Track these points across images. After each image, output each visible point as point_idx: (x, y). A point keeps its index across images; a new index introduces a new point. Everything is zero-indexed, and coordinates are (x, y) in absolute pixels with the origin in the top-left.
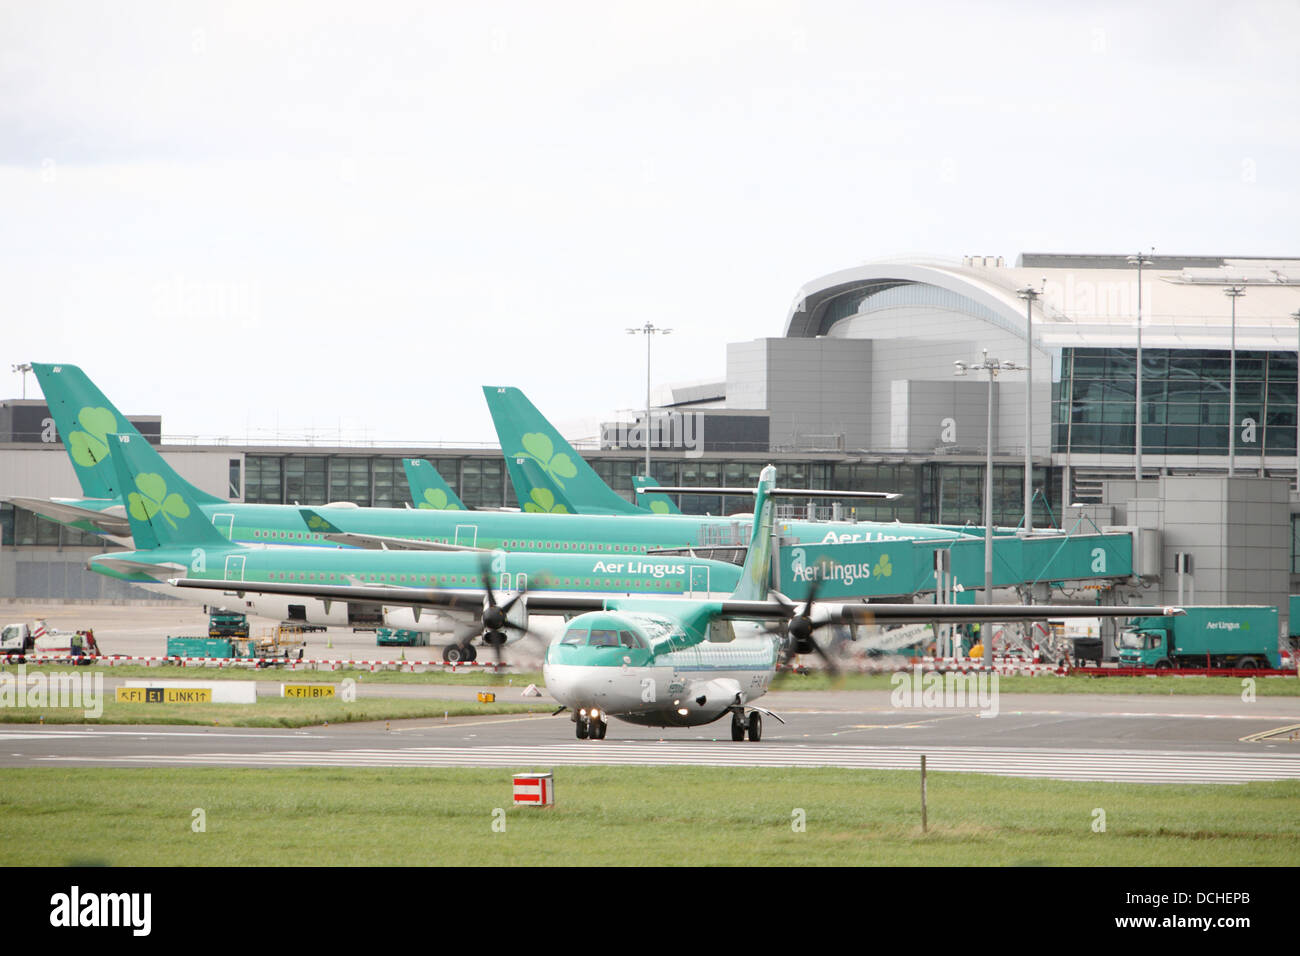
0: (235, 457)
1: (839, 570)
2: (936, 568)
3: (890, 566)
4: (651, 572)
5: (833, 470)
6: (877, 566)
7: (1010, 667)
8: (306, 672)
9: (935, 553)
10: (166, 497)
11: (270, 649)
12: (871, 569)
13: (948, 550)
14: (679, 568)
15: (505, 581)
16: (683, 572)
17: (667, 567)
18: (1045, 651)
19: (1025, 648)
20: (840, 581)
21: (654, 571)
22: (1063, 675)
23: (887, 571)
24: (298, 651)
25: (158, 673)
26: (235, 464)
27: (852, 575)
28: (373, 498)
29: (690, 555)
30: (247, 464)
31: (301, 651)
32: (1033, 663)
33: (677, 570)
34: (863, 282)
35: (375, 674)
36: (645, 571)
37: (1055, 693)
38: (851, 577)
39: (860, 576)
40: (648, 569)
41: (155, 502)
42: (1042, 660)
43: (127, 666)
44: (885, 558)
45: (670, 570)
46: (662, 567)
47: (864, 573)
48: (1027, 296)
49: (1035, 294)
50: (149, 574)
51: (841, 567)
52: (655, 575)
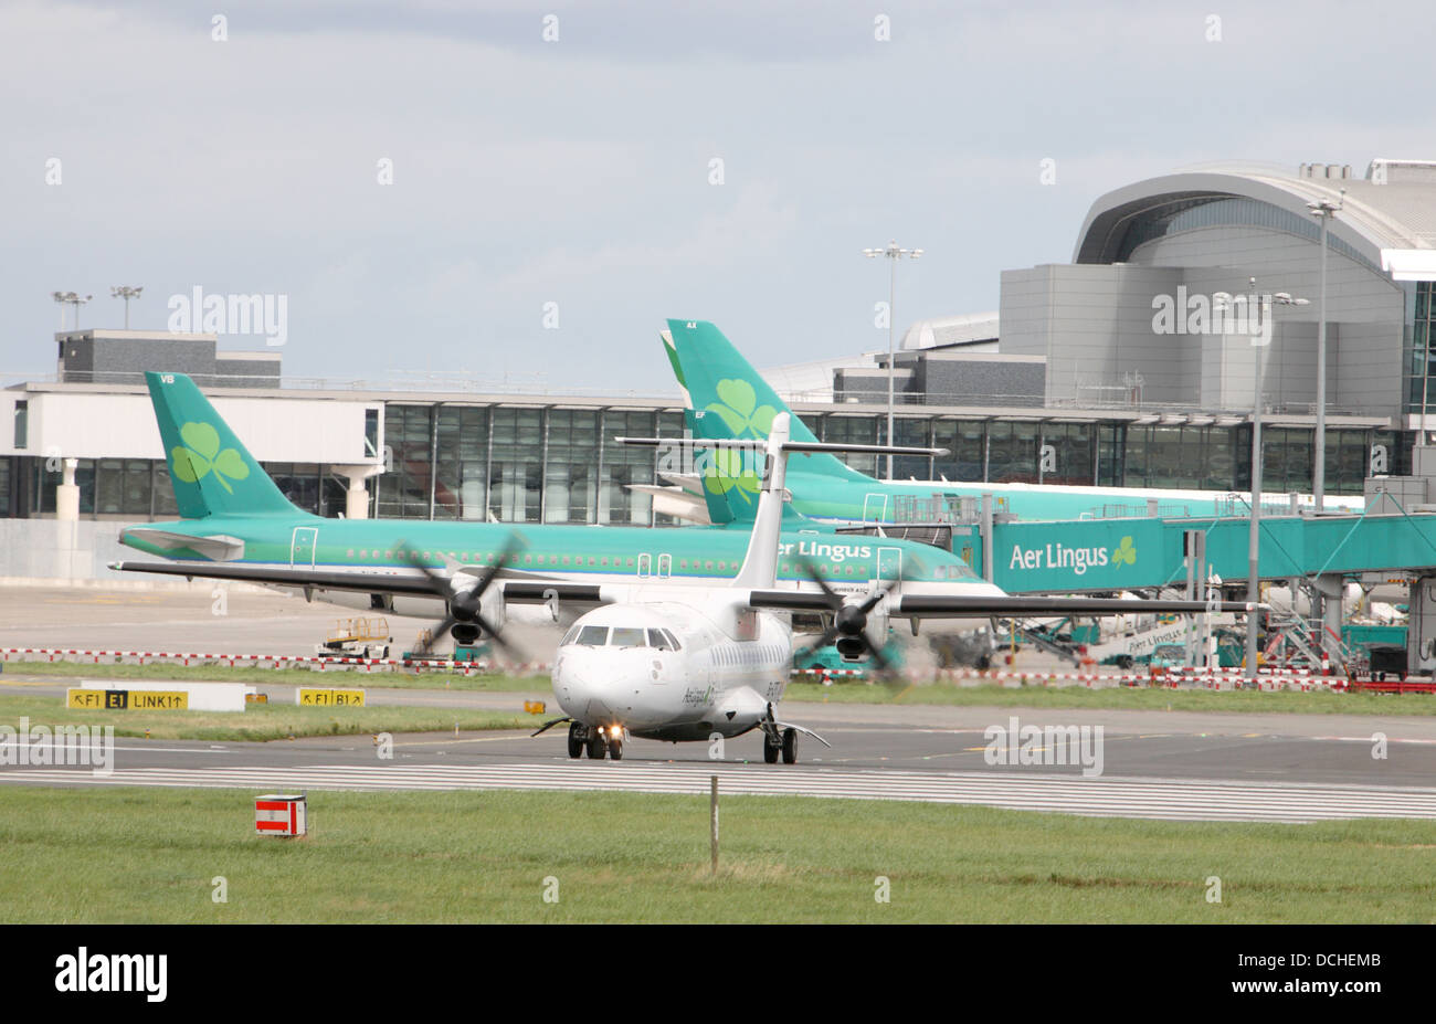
0: (372, 406)
1: (1069, 555)
2: (1186, 553)
3: (1134, 551)
4: (829, 554)
5: (1125, 433)
6: (1117, 551)
7: (1276, 680)
8: (384, 675)
9: (1186, 535)
10: (219, 452)
11: (345, 646)
12: (1109, 554)
13: (1204, 534)
14: (863, 549)
15: (644, 565)
16: (869, 555)
17: (848, 548)
18: (1336, 661)
19: (1313, 657)
20: (1070, 569)
21: (832, 553)
22: (1342, 691)
23: (1131, 558)
24: (382, 649)
25: (196, 675)
26: (372, 414)
27: (1085, 561)
28: (546, 461)
29: (878, 535)
30: (387, 415)
31: (386, 648)
32: (1308, 675)
33: (860, 552)
34: (1173, 196)
35: (469, 679)
36: (820, 553)
37: (1329, 713)
38: (1084, 565)
39: (1095, 563)
40: (825, 551)
41: (207, 460)
42: (1332, 672)
43: (161, 665)
44: (1127, 541)
45: (852, 552)
46: (842, 548)
47: (1100, 559)
48: (1321, 212)
49: (1331, 210)
50: (198, 551)
51: (1071, 551)
52: (833, 558)
